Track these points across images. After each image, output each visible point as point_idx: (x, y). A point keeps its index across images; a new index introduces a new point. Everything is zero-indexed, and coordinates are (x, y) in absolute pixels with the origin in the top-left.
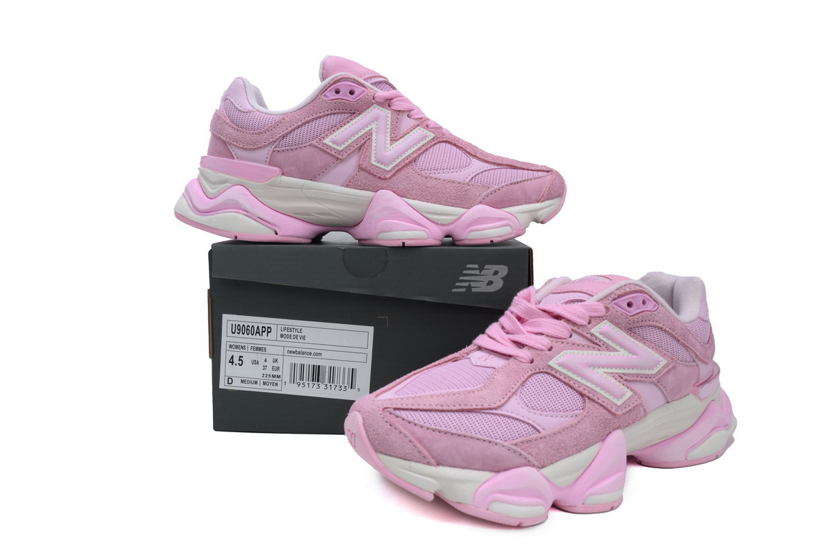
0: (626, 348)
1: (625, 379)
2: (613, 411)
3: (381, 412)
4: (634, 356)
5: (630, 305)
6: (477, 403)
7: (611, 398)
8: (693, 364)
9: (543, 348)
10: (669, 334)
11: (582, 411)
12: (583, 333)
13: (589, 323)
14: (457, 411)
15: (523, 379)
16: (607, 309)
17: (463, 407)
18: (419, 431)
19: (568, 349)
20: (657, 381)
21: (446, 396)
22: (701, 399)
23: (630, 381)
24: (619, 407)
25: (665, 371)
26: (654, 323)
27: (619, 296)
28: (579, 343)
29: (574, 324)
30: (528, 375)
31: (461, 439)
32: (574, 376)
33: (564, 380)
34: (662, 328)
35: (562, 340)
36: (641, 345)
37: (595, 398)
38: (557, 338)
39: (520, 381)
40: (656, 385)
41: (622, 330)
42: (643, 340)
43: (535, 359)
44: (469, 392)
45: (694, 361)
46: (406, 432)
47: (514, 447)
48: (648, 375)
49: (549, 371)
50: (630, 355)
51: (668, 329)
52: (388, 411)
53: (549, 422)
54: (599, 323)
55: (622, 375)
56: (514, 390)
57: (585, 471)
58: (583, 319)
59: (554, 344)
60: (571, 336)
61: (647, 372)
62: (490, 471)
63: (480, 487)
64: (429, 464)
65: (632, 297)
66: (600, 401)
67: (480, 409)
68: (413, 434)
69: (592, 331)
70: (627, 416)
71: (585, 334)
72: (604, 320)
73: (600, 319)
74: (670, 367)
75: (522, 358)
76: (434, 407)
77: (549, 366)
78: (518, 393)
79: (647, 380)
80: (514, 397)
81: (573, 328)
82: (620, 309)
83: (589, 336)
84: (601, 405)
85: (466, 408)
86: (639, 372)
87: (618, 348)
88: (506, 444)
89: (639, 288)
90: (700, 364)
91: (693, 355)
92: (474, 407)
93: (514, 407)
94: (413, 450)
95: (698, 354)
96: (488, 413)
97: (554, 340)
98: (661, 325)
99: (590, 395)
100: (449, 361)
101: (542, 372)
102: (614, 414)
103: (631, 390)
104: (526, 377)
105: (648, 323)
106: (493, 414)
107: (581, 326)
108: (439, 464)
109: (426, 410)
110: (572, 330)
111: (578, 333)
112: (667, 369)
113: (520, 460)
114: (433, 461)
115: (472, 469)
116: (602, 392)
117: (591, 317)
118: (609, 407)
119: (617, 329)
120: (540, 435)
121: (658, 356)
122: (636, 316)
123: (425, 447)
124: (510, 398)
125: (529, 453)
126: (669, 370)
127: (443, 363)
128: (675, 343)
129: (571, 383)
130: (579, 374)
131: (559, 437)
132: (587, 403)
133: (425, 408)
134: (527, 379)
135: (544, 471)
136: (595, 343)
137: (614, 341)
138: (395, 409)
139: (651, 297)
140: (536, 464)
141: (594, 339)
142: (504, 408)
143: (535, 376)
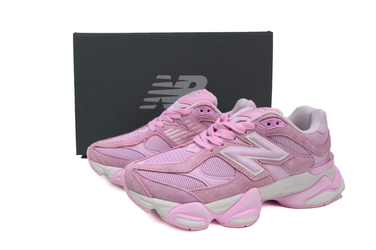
0: (264, 147)
1: (261, 162)
2: (251, 178)
3: (132, 171)
4: (268, 151)
5: (269, 124)
6: (177, 170)
7: (251, 172)
8: (310, 156)
9: (218, 144)
10: (292, 140)
11: (234, 177)
12: (241, 138)
13: (246, 133)
14: (167, 173)
15: (205, 159)
16: (256, 126)
17: (170, 171)
18: (146, 181)
19: (232, 145)
20: (283, 164)
21: (164, 165)
22: (314, 175)
23: (265, 163)
24: (255, 176)
25: (287, 160)
26: (283, 134)
27: (263, 120)
28: (238, 142)
29: (237, 133)
30: (208, 157)
31: (165, 186)
32: (232, 160)
33: (227, 161)
34: (288, 137)
35: (229, 141)
36: (273, 145)
37: (242, 171)
38: (227, 140)
39: (203, 160)
40: (280, 166)
41: (263, 137)
42: (276, 143)
43: (214, 149)
44: (175, 164)
45: (310, 155)
46: (140, 181)
47: (191, 193)
48: (276, 161)
49: (220, 156)
50: (266, 150)
51: (291, 138)
52: (135, 171)
53: (212, 182)
54: (251, 133)
55: (260, 160)
56: (198, 164)
57: (232, 206)
58: (242, 131)
59: (225, 143)
60: (235, 139)
61: (276, 159)
62: (178, 203)
63: (172, 209)
64: (149, 196)
65: (270, 121)
66: (244, 173)
67: (178, 173)
68: (143, 182)
69: (246, 137)
70: (261, 181)
71: (242, 138)
72: (253, 131)
73: (252, 131)
74: (291, 157)
75: (207, 149)
76: (156, 170)
77: (220, 154)
78: (201, 166)
79: (275, 163)
80: (198, 168)
81: (236, 135)
82: (263, 126)
83: (244, 139)
84: (245, 175)
85: (171, 171)
86: (271, 159)
87: (259, 146)
88: (187, 190)
89: (275, 116)
90: (315, 156)
91: (309, 152)
92: (176, 171)
93: (197, 173)
94: (142, 189)
95: (312, 151)
96: (182, 175)
97: (225, 141)
98: (287, 135)
99: (240, 170)
100: (179, 147)
101: (216, 156)
102: (251, 180)
103: (264, 168)
104: (207, 158)
105: (279, 134)
106: (184, 175)
107: (240, 134)
108: (153, 197)
109: (153, 171)
110: (235, 136)
111: (239, 138)
112: (289, 159)
113: (194, 199)
114: (150, 195)
115: (169, 201)
116: (246, 169)
117: (246, 130)
118: (249, 176)
119: (260, 136)
120: (206, 188)
121: (284, 151)
122: (271, 130)
123: (147, 189)
124: (195, 168)
125: (199, 196)
126: (290, 159)
127: (176, 148)
128: (296, 145)
129: (230, 163)
130: (235, 159)
131: (217, 189)
132: (237, 173)
133: (152, 170)
134: (208, 159)
135: (206, 205)
136: (247, 143)
137: (258, 143)
138: (139, 170)
139: (283, 120)
140: (203, 201)
141: (247, 141)
142: (191, 173)
143: (212, 158)
